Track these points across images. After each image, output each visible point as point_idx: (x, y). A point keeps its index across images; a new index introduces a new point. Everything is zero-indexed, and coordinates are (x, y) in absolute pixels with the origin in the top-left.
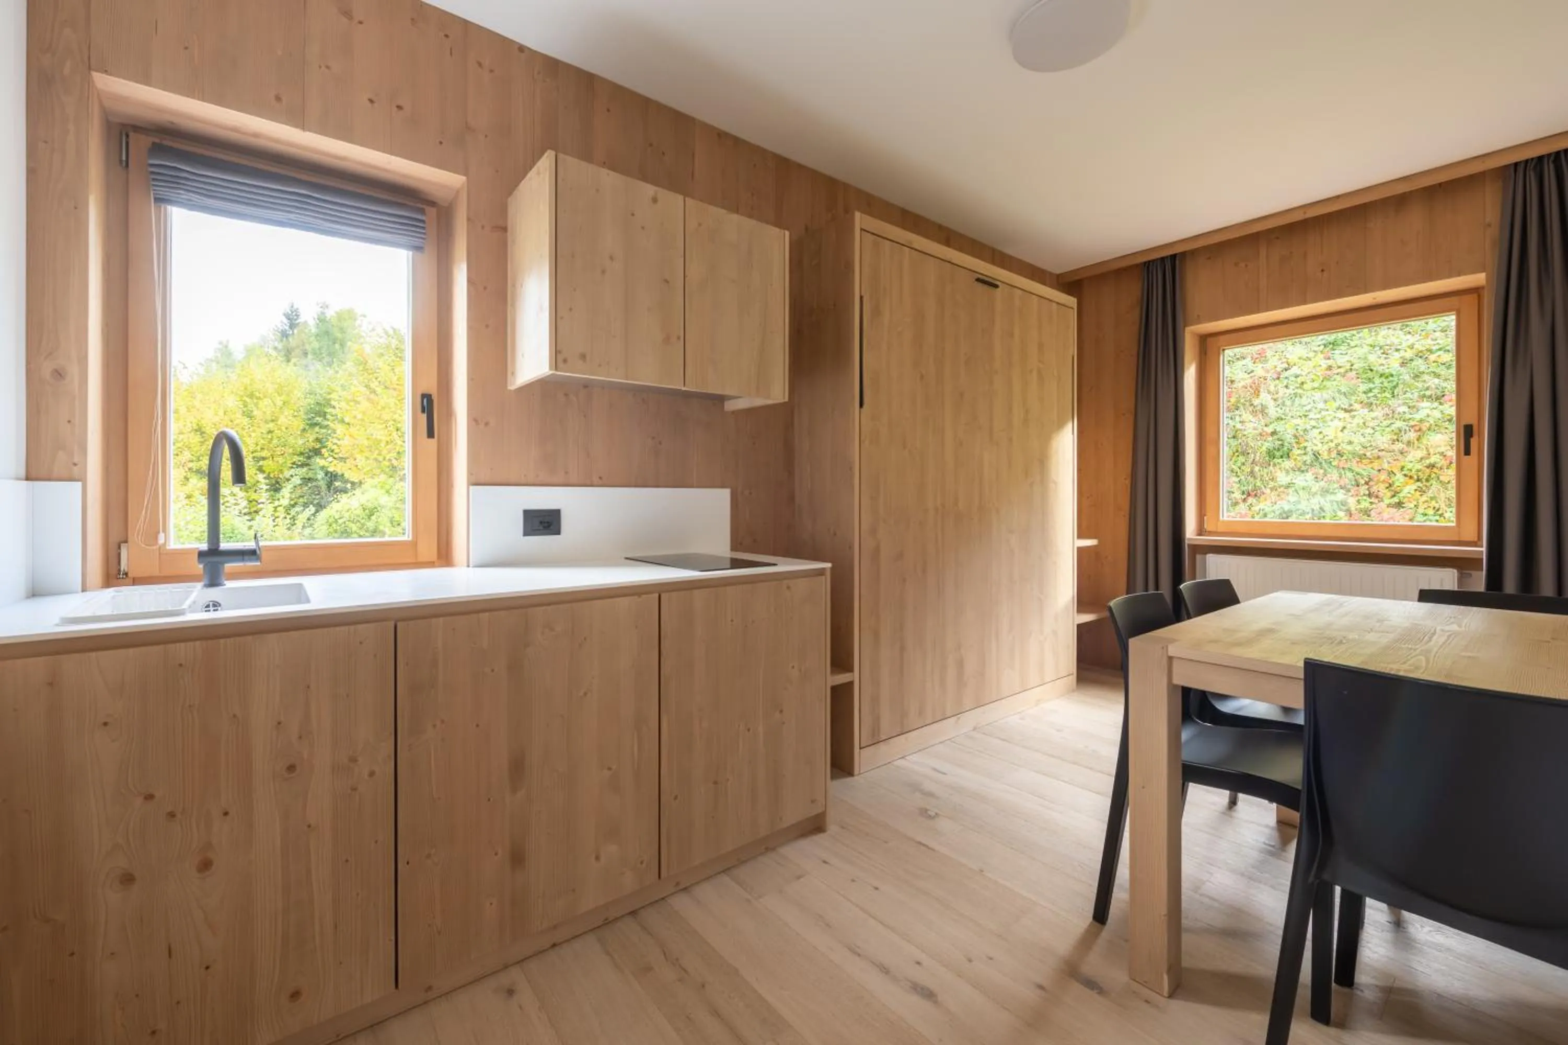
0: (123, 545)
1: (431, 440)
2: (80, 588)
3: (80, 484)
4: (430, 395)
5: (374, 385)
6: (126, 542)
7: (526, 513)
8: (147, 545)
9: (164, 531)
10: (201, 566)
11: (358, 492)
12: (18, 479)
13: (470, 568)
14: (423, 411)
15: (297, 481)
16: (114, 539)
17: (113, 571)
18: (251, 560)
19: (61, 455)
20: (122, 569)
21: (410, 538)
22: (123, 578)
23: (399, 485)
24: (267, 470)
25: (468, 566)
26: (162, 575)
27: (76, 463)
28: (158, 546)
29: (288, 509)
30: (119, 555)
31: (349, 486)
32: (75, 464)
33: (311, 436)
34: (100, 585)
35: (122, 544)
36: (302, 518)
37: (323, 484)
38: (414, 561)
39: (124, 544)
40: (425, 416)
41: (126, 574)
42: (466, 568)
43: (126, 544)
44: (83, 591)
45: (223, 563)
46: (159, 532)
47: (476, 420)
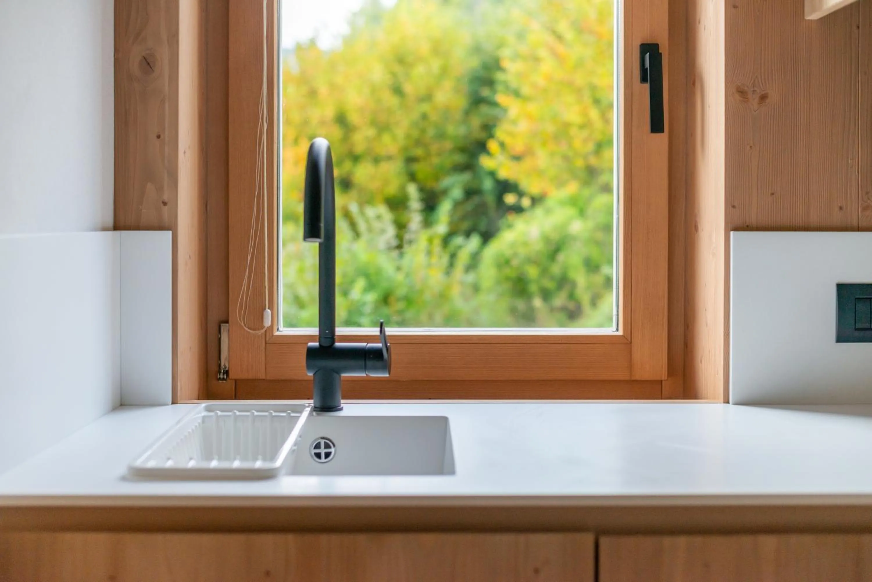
0: (224, 327)
1: (657, 136)
2: (169, 398)
3: (170, 233)
4: (656, 46)
5: (563, 27)
6: (227, 322)
7: (841, 288)
8: (249, 329)
9: (271, 307)
10: (310, 374)
11: (539, 211)
12: (105, 229)
13: (730, 406)
14: (644, 79)
15: (457, 193)
16: (214, 316)
17: (213, 367)
18: (375, 369)
19: (150, 187)
20: (222, 364)
21: (620, 333)
22: (223, 379)
23: (601, 200)
24: (420, 176)
25: (728, 402)
26: (268, 378)
27: (166, 201)
28: (264, 330)
29: (446, 240)
30: (219, 340)
31: (526, 202)
32: (165, 204)
33: (476, 122)
34: (196, 393)
35: (222, 324)
36: (464, 257)
37: (490, 199)
38: (627, 378)
39: (224, 324)
40: (647, 86)
41: (227, 372)
42: (721, 406)
43: (227, 325)
44: (173, 403)
45: (338, 371)
46: (265, 309)
47: (742, 92)
